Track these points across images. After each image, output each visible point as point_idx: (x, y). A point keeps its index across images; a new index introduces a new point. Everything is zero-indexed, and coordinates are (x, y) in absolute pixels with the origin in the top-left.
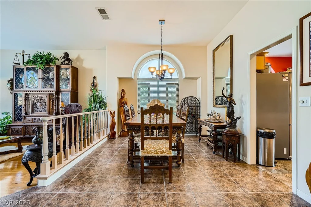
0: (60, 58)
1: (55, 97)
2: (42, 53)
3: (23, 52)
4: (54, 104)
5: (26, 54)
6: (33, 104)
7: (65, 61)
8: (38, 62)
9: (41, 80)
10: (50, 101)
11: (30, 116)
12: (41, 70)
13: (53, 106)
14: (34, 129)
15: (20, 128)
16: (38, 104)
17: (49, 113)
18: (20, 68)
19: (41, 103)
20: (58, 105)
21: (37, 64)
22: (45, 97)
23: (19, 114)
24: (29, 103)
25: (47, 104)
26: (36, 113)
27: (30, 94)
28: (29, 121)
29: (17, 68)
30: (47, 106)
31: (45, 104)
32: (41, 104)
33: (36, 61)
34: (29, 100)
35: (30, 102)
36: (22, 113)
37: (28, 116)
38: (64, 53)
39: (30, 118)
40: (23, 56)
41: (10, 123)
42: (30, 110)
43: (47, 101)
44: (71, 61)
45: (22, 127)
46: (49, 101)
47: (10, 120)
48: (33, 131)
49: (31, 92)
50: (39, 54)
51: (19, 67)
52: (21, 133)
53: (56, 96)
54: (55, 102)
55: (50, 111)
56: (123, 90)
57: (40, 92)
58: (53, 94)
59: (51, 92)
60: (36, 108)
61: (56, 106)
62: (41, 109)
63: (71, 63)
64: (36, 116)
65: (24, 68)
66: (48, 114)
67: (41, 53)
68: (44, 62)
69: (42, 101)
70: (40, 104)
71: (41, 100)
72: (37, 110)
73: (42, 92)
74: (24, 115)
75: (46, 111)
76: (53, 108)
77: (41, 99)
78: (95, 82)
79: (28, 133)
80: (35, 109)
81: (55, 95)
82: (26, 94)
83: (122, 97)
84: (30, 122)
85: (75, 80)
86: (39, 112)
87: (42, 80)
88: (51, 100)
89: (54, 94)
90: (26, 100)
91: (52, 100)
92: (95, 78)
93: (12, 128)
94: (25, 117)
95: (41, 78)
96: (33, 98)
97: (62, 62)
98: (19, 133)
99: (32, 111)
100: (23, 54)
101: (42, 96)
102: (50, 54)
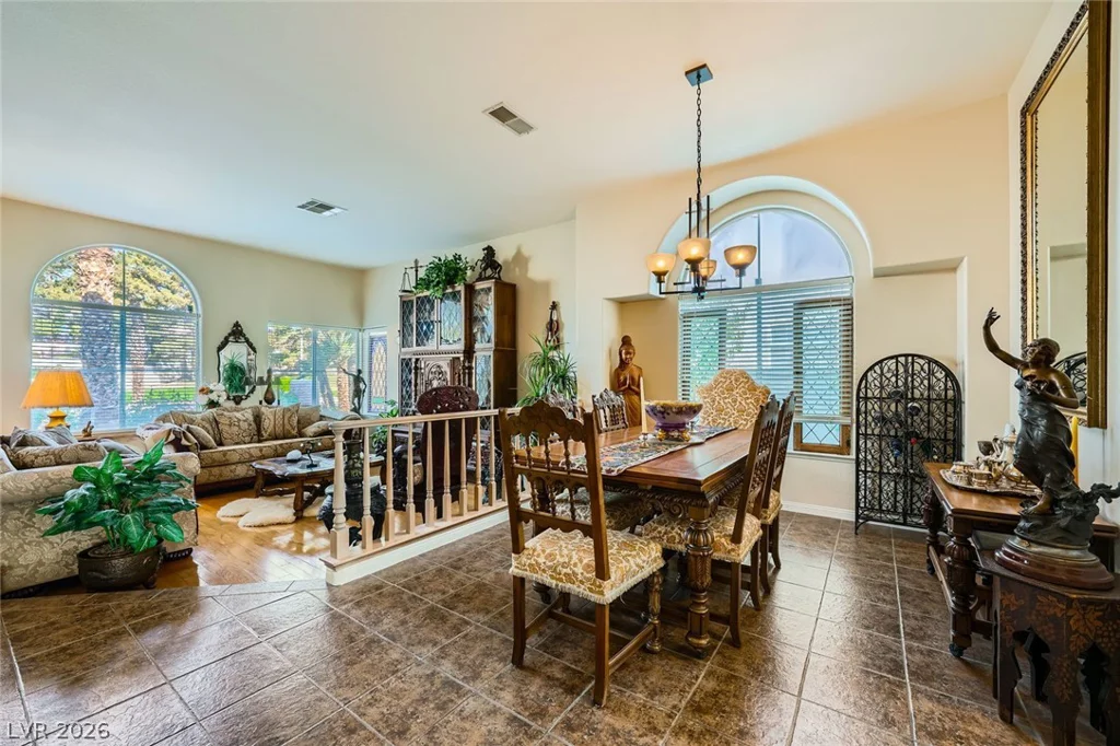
0: (476, 264)
1: (464, 366)
2: (443, 259)
3: (416, 262)
5: (420, 267)
6: (428, 383)
7: (485, 269)
8: (432, 282)
9: (439, 324)
10: (455, 376)
16: (435, 383)
22: (446, 366)
23: (407, 404)
24: (421, 382)
27: (422, 359)
29: (403, 303)
31: (445, 383)
32: (439, 383)
34: (421, 373)
35: (423, 379)
38: (485, 250)
40: (417, 271)
43: (449, 376)
44: (499, 268)
49: (423, 354)
50: (437, 261)
51: (408, 299)
53: (466, 364)
54: (464, 377)
56: (626, 341)
57: (437, 354)
58: (459, 358)
59: (455, 353)
63: (499, 272)
65: (413, 300)
67: (440, 260)
68: (442, 279)
69: (440, 376)
71: (439, 374)
73: (440, 354)
77: (439, 370)
78: (555, 318)
82: (417, 359)
83: (623, 364)
85: (506, 317)
87: (441, 324)
88: (456, 373)
89: (462, 359)
90: (416, 374)
91: (458, 373)
92: (554, 306)
95: (439, 319)
96: (427, 369)
97: (480, 274)
100: (417, 267)
101: (441, 363)
102: (457, 258)
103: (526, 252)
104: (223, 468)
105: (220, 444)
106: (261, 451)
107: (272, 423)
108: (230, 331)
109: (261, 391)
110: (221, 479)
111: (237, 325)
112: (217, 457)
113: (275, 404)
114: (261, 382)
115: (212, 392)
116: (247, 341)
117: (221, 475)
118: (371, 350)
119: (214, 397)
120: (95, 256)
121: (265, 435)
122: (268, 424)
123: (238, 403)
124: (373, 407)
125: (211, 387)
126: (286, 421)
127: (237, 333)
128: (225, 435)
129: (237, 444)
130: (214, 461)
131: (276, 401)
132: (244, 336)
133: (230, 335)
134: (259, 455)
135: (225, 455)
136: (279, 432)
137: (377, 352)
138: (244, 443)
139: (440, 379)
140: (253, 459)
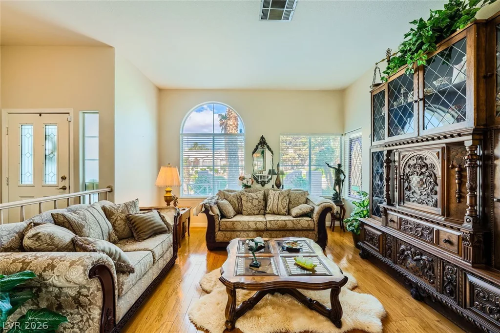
1: (473, 154)
4: (468, 184)
5: (394, 54)
6: (403, 179)
8: (410, 51)
9: (421, 103)
10: (452, 172)
11: (394, 211)
12: (421, 73)
13: (463, 190)
14: (403, 251)
15: (377, 235)
16: (415, 179)
17: (446, 212)
18: (381, 93)
19: (422, 177)
20: (488, 188)
22: (433, 158)
24: (396, 176)
25: (439, 181)
26: (410, 206)
30: (438, 189)
31: (432, 180)
32: (421, 180)
33: (406, 51)
34: (394, 167)
37: (391, 210)
39: (396, 217)
42: (397, 195)
43: (439, 172)
45: (380, 233)
46: (448, 171)
48: (401, 254)
51: (378, 92)
52: (378, 247)
53: (479, 152)
54: (474, 173)
55: (453, 205)
57: (417, 141)
58: (462, 143)
59: (452, 136)
60: (410, 190)
61: (479, 193)
62: (421, 194)
64: (408, 215)
66: (443, 215)
69: (423, 170)
70: (419, 180)
71: (422, 167)
72: (412, 196)
73: (423, 141)
74: (384, 204)
75: (436, 205)
76: (461, 197)
77: (422, 163)
79: (391, 255)
80: (408, 193)
81: (473, 147)
82: (388, 152)
84: (396, 226)
86: (415, 204)
87: (424, 103)
88: (454, 167)
89: (468, 143)
91: (461, 167)
93: (365, 229)
94: (385, 213)
95: (421, 96)
96: (402, 162)
98: (375, 245)
99: (401, 199)
101: (424, 153)
104: (232, 233)
105: (239, 212)
106: (256, 224)
108: (259, 142)
111: (262, 138)
112: (229, 225)
116: (268, 147)
118: (351, 149)
121: (268, 210)
122: (270, 203)
123: (263, 185)
124: (352, 193)
127: (263, 142)
128: (244, 208)
130: (227, 227)
132: (266, 144)
133: (259, 144)
134: (255, 227)
135: (233, 224)
136: (275, 209)
137: (355, 149)
138: (255, 215)
139: (422, 173)
140: (251, 229)
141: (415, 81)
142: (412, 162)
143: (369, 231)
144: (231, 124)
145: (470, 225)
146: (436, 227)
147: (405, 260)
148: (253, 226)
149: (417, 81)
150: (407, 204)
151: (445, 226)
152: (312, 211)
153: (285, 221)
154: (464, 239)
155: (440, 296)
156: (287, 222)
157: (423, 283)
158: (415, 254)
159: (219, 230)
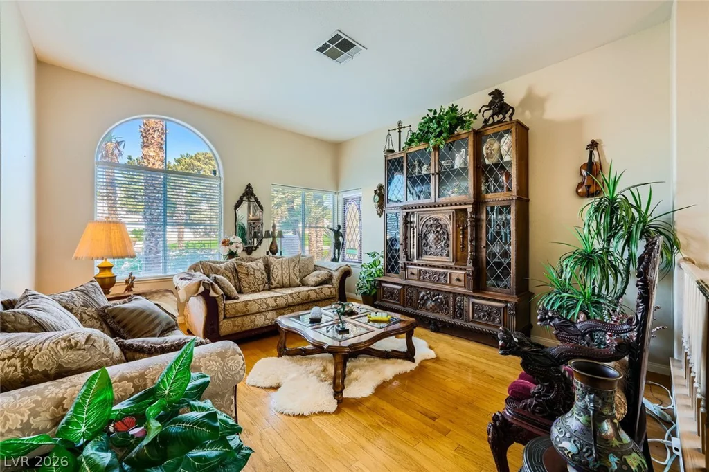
0: (480, 112)
1: (471, 218)
2: (438, 112)
3: (400, 123)
4: (469, 238)
5: (404, 127)
6: (421, 237)
8: (432, 133)
9: (437, 176)
10: (459, 230)
11: (415, 265)
12: (437, 153)
13: (465, 242)
14: (423, 296)
15: (398, 290)
16: (431, 237)
17: (455, 260)
18: (396, 159)
19: (437, 234)
20: (477, 239)
21: (429, 140)
22: (446, 219)
23: (393, 256)
24: (412, 236)
25: (450, 237)
26: (428, 259)
27: (413, 213)
28: (412, 277)
29: (390, 161)
30: (450, 243)
31: (445, 236)
32: (437, 237)
33: (427, 132)
34: (411, 227)
35: (414, 233)
36: (398, 256)
37: (411, 264)
38: (490, 94)
39: (415, 269)
40: (400, 132)
41: (379, 276)
42: (414, 251)
43: (450, 230)
44: (511, 110)
46: (456, 229)
47: (380, 269)
48: (421, 300)
49: (416, 208)
50: (431, 115)
51: (393, 157)
52: (398, 300)
53: (474, 216)
54: (472, 231)
55: (459, 254)
57: (435, 206)
58: (466, 209)
59: (460, 204)
60: (426, 246)
61: (474, 244)
62: (437, 248)
63: (511, 116)
64: (426, 266)
65: (403, 157)
66: (453, 262)
67: (435, 112)
68: (445, 128)
69: (439, 229)
70: (435, 237)
71: (437, 227)
72: (428, 250)
73: (439, 206)
74: (402, 260)
75: (448, 255)
76: (464, 247)
77: (437, 223)
79: (411, 303)
80: (425, 248)
81: (471, 213)
82: (407, 213)
84: (415, 277)
86: (431, 256)
87: (439, 177)
88: (459, 226)
89: (470, 210)
90: (406, 228)
91: (463, 226)
92: (593, 145)
93: (384, 287)
94: (405, 268)
95: (437, 171)
96: (420, 223)
97: (486, 121)
98: (395, 299)
99: (420, 254)
100: (400, 128)
101: (440, 216)
102: (454, 109)
103: (540, 91)
104: (245, 318)
105: (240, 292)
106: (275, 300)
107: (280, 272)
108: (244, 192)
109: (267, 243)
110: (243, 329)
111: (249, 187)
112: (240, 307)
113: (278, 254)
114: (268, 235)
115: (232, 243)
116: (256, 200)
117: (243, 326)
118: (345, 209)
119: (233, 248)
120: (152, 144)
121: (275, 284)
122: (276, 274)
123: (249, 253)
124: (347, 257)
125: (231, 239)
126: (291, 271)
127: (249, 193)
128: (244, 284)
129: (254, 292)
130: (237, 311)
131: (279, 251)
132: (254, 196)
133: (244, 195)
134: (274, 304)
135: (246, 305)
136: (286, 280)
137: (350, 210)
138: (260, 291)
139: (437, 232)
140: (270, 308)
141: (432, 158)
142: (429, 223)
143: (387, 287)
144: (152, 154)
145: (471, 265)
146: (449, 271)
147: (425, 302)
148: (272, 303)
149: (434, 158)
150: (426, 257)
151: (456, 269)
152: (331, 277)
153: (307, 291)
154: (469, 275)
155: (453, 321)
156: (309, 292)
157: (441, 316)
158: (434, 296)
159: (225, 317)
